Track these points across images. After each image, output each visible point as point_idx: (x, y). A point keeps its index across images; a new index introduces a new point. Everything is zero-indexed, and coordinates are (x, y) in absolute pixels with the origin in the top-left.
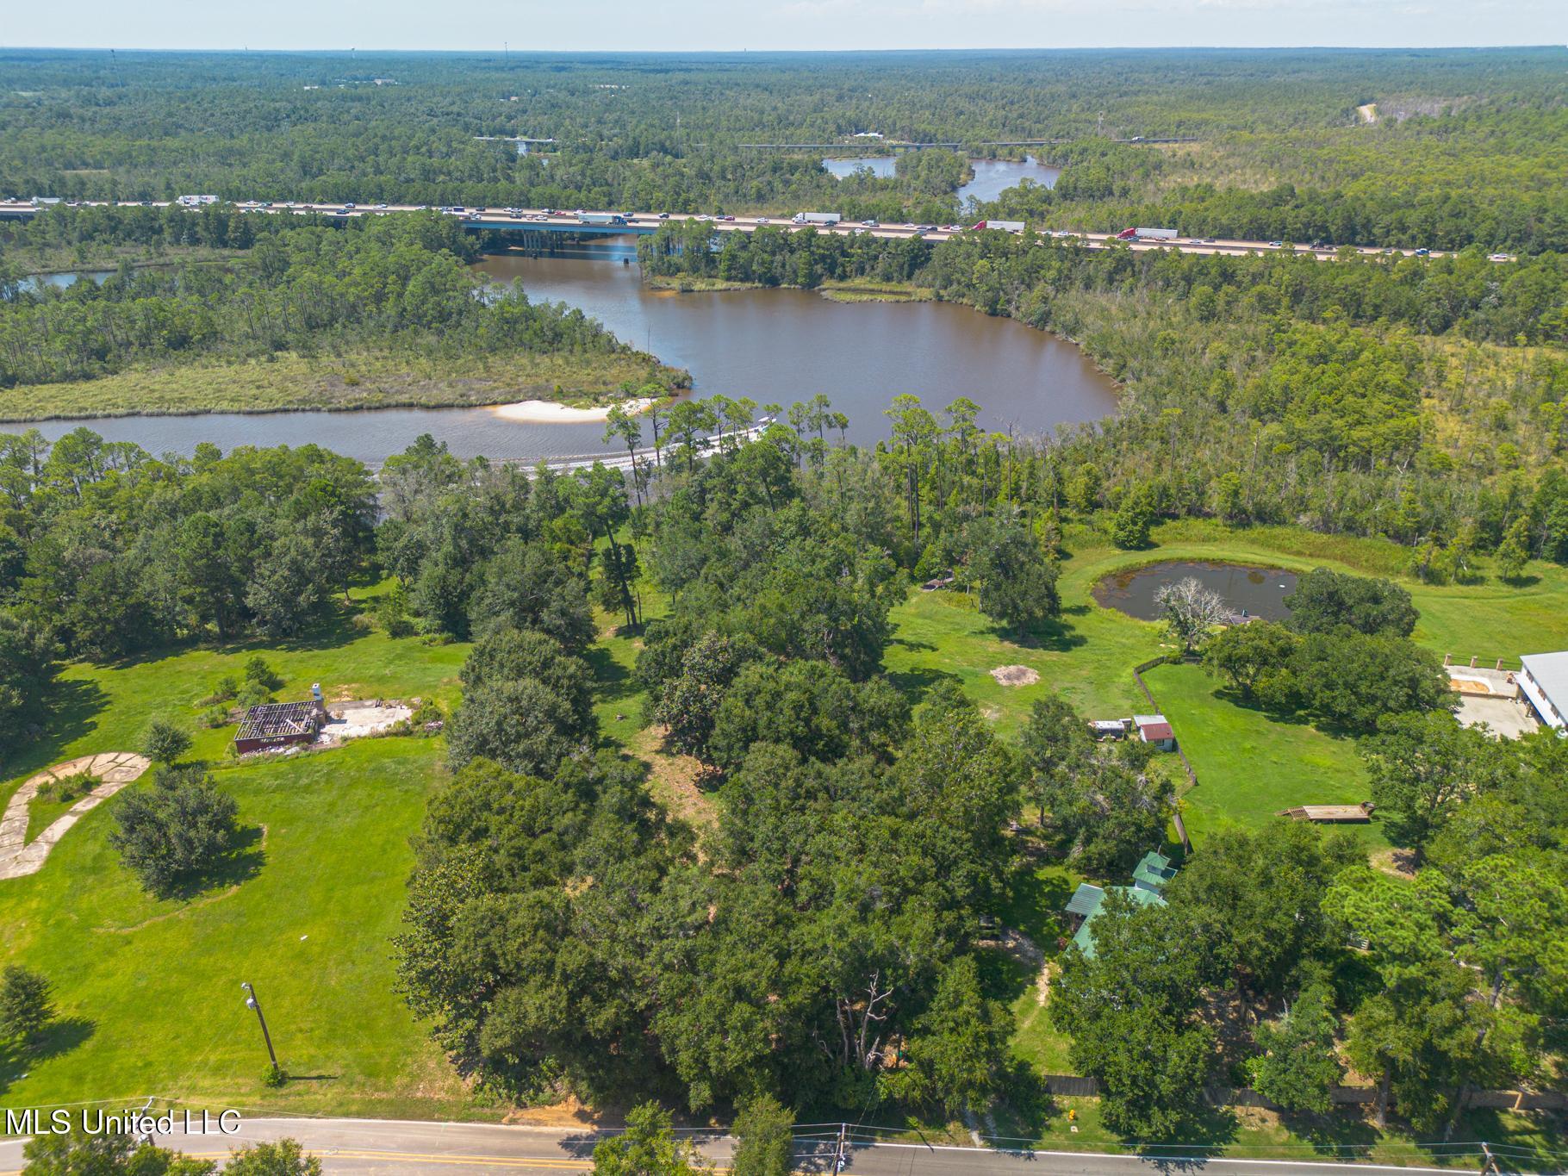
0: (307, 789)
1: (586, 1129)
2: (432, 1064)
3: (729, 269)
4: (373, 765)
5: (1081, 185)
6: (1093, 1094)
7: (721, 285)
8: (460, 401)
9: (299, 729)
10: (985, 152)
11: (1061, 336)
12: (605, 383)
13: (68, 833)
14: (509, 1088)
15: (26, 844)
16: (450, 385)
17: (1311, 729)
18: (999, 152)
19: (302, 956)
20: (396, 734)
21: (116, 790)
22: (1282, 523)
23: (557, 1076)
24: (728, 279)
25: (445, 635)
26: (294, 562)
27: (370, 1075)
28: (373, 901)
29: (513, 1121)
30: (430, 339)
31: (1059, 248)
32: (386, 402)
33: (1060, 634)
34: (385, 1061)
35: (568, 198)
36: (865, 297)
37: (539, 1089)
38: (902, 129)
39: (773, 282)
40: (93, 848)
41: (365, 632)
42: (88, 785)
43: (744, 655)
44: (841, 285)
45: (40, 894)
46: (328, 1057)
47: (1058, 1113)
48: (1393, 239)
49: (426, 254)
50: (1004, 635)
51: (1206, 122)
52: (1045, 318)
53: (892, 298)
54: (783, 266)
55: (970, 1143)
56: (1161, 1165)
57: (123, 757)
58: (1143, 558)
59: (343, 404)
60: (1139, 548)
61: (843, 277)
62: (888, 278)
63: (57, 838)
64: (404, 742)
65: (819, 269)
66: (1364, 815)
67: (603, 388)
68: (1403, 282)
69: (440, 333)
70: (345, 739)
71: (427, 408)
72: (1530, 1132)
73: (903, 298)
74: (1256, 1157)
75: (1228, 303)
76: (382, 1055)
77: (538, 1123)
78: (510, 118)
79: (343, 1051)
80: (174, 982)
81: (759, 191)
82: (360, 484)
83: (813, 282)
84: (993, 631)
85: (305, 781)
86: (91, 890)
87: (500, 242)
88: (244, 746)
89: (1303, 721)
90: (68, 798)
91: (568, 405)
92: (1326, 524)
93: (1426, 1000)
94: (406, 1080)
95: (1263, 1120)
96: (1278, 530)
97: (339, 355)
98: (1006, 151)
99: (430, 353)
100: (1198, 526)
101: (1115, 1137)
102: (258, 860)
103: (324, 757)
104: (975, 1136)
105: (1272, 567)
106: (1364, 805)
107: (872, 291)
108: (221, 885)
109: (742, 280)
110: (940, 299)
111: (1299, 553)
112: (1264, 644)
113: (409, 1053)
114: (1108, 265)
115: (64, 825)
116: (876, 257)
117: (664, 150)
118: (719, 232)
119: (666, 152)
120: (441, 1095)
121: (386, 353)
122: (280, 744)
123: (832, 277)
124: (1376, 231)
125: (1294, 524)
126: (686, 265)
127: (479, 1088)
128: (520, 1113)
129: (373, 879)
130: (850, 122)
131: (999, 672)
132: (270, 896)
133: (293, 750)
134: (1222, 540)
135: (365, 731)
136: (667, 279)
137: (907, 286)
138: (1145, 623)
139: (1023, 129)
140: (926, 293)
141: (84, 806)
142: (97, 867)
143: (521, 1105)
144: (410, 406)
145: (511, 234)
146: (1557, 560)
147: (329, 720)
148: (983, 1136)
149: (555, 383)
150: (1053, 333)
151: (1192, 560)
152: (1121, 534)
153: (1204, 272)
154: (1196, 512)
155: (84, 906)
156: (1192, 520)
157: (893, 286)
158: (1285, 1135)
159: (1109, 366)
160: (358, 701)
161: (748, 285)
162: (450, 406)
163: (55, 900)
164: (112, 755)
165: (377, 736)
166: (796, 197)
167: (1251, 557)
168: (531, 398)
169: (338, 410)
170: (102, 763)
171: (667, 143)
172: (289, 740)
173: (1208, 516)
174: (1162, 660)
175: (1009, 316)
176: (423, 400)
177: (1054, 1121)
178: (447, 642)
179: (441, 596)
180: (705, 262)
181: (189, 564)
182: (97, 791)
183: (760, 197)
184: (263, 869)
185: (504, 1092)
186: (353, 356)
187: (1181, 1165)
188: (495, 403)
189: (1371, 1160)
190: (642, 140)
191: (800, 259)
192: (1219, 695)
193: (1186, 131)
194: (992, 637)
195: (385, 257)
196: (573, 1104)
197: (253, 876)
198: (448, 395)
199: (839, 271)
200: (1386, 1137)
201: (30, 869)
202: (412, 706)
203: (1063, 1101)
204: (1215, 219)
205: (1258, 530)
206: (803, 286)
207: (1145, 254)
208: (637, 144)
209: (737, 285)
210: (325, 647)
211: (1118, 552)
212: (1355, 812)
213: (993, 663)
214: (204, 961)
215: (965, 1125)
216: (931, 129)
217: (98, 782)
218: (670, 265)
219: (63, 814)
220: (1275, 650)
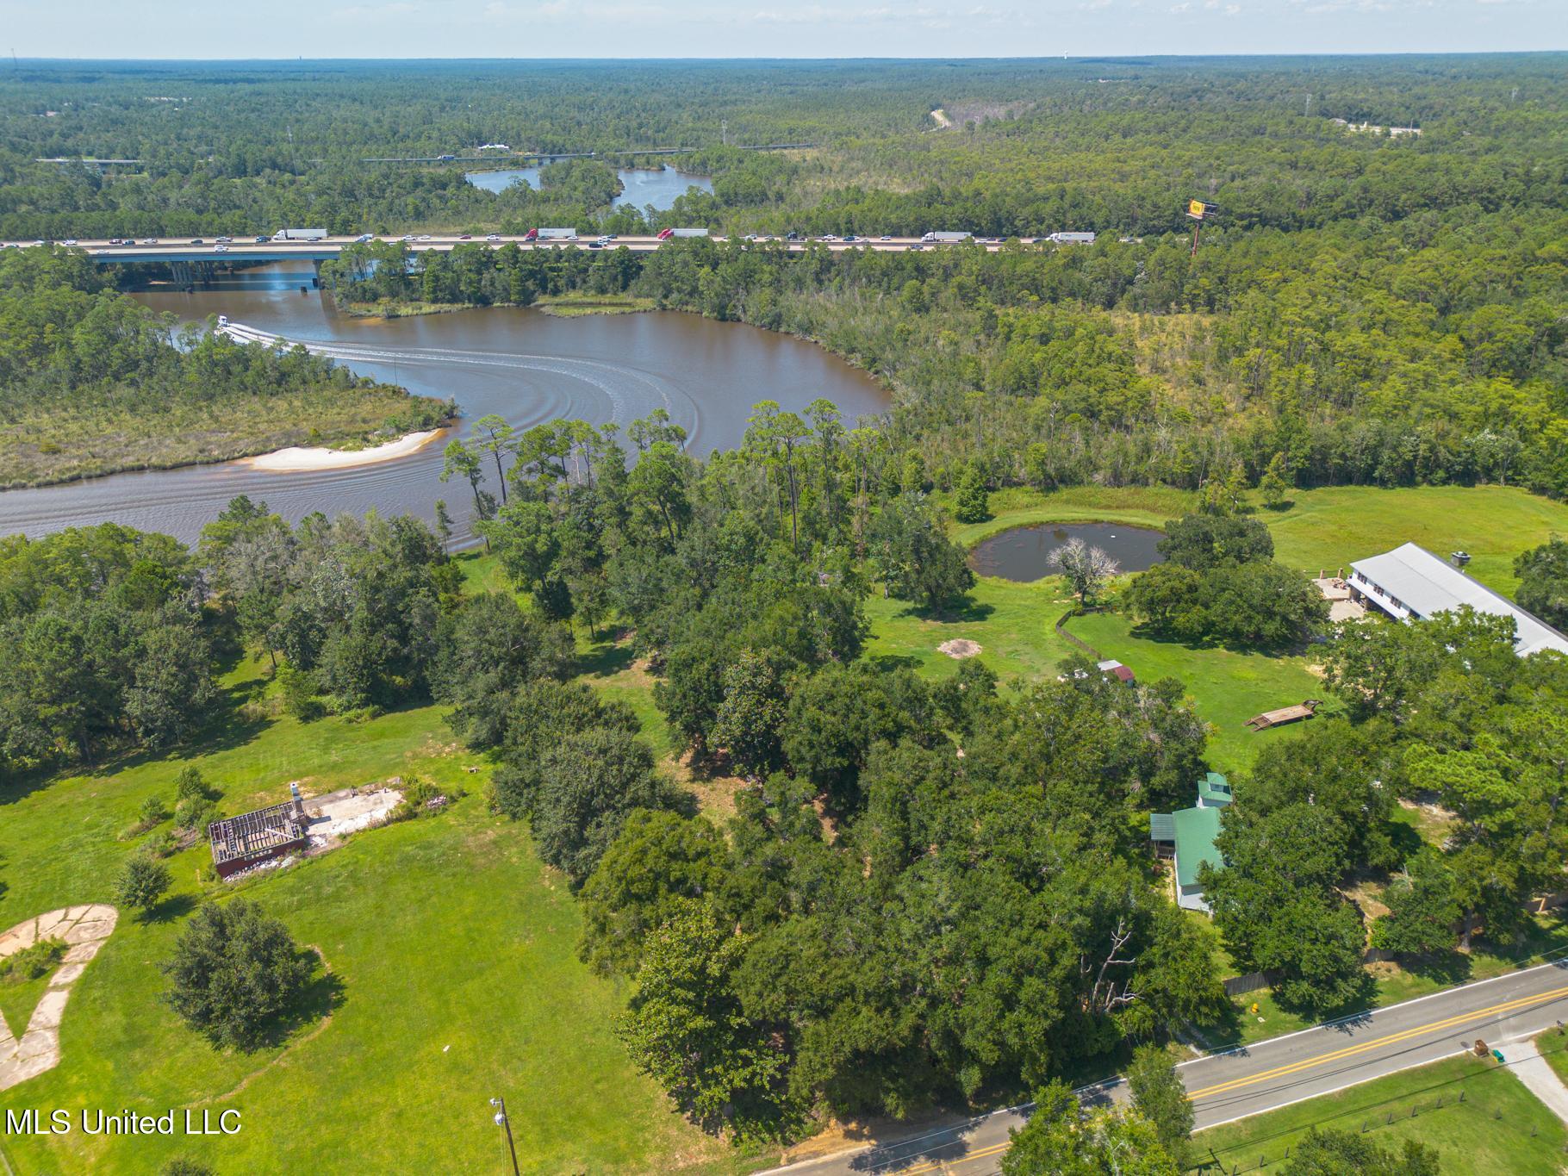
0: (337, 897)
1: (865, 1146)
2: (674, 1132)
3: (434, 291)
4: (396, 857)
5: (741, 191)
6: (1259, 987)
7: (428, 308)
8: (200, 458)
9: (287, 834)
10: (623, 162)
11: (798, 336)
12: (364, 421)
13: (68, 1011)
14: (770, 1131)
15: (19, 1038)
16: (179, 441)
17: (1221, 650)
18: (636, 161)
19: (455, 1066)
20: (399, 820)
21: (94, 950)
22: (1081, 483)
23: (811, 1105)
24: (435, 301)
25: (371, 709)
26: (177, 655)
27: (616, 1162)
28: (498, 993)
29: (791, 1161)
30: (123, 391)
31: (764, 253)
32: (109, 467)
33: (967, 606)
34: (623, 1143)
35: (210, 224)
36: (589, 311)
37: (800, 1122)
38: (529, 139)
39: (484, 301)
40: (113, 1021)
41: (264, 723)
42: (56, 953)
43: (779, 668)
44: (557, 300)
45: (80, 1088)
46: (560, 1159)
47: (1242, 1010)
48: (1033, 229)
49: (83, 297)
50: (923, 614)
51: (813, 129)
52: (777, 321)
53: (617, 310)
54: (492, 284)
55: (1193, 1056)
56: (1341, 1027)
57: (75, 913)
58: (990, 528)
59: (55, 477)
60: (981, 521)
61: (556, 292)
62: (602, 291)
63: (56, 1019)
64: (412, 826)
65: (530, 284)
66: (1308, 712)
67: (366, 427)
68: (1066, 266)
69: (133, 383)
70: (343, 837)
71: (164, 469)
72: (1556, 927)
73: (627, 309)
74: (1403, 1000)
75: (933, 294)
76: (616, 1139)
77: (816, 1154)
78: (65, 136)
79: (569, 1148)
80: (325, 1133)
81: (416, 208)
82: (183, 561)
83: (526, 299)
84: (909, 612)
85: (328, 890)
86: (147, 1065)
87: (137, 277)
88: (227, 869)
89: (1211, 645)
90: (39, 973)
91: (337, 448)
92: (1116, 480)
93: (1519, 836)
94: (658, 1155)
95: (1389, 971)
96: (1079, 490)
97: (13, 421)
98: (643, 160)
99: (133, 409)
100: (1020, 496)
101: (1295, 1017)
102: (332, 984)
103: (332, 861)
104: (1192, 1048)
105: (1096, 522)
106: (1306, 704)
107: (591, 304)
108: (309, 1019)
109: (449, 301)
110: (664, 308)
111: (1108, 507)
112: (1176, 584)
113: (643, 1129)
114: (815, 266)
115: (52, 1006)
116: (586, 270)
117: (274, 166)
118: (414, 254)
119: (282, 170)
120: (703, 1159)
121: (72, 411)
122: (268, 858)
123: (545, 293)
124: (1017, 222)
125: (1090, 483)
126: (382, 289)
127: (736, 1142)
128: (792, 1151)
129: (481, 971)
130: (469, 134)
131: (945, 647)
132: (375, 1017)
133: (288, 861)
134: (1042, 504)
135: (362, 822)
136: (364, 306)
137: (623, 297)
138: (1028, 585)
139: (648, 139)
140: (648, 303)
141: (67, 975)
142: (135, 1038)
143: (788, 1143)
144: (141, 469)
145: (147, 267)
146: (1297, 486)
147: (311, 821)
148: (1200, 1046)
149: (307, 428)
150: (787, 333)
151: (1031, 525)
152: (965, 510)
153: (900, 267)
154: (1009, 483)
155: (150, 1084)
156: (1007, 490)
157: (607, 298)
158: (1410, 978)
159: (856, 360)
160: (329, 793)
161: (459, 306)
162: (192, 464)
163: (106, 1087)
164: (60, 914)
165: (375, 826)
166: (457, 212)
167: (1075, 516)
168: (286, 446)
169: (50, 484)
170: (51, 924)
171: (279, 160)
172: (279, 851)
173: (1020, 484)
174: (1069, 615)
175: (739, 320)
176: (154, 461)
177: (1242, 1018)
178: (374, 716)
179: (364, 667)
180: (400, 283)
181: (50, 676)
182: (69, 957)
183: (419, 215)
184: (346, 993)
185: (766, 1136)
186: (29, 420)
187: (1354, 1023)
188: (246, 455)
189: (1474, 979)
190: (248, 156)
191: (508, 276)
192: (1137, 634)
193: (796, 138)
194: (912, 617)
195: (28, 303)
196: (835, 1129)
197: (339, 1004)
198: (183, 453)
199: (550, 286)
200: (1475, 958)
201: (48, 1061)
202: (395, 788)
203: (1241, 999)
204: (885, 219)
205: (1064, 493)
206: (518, 303)
207: (843, 253)
208: (243, 162)
209: (446, 307)
210: (228, 747)
211: (964, 526)
212: (1299, 711)
213: (934, 643)
214: (346, 1103)
215: (1180, 1043)
216: (559, 140)
217: (66, 948)
218: (365, 291)
219: (45, 991)
220: (1184, 588)
